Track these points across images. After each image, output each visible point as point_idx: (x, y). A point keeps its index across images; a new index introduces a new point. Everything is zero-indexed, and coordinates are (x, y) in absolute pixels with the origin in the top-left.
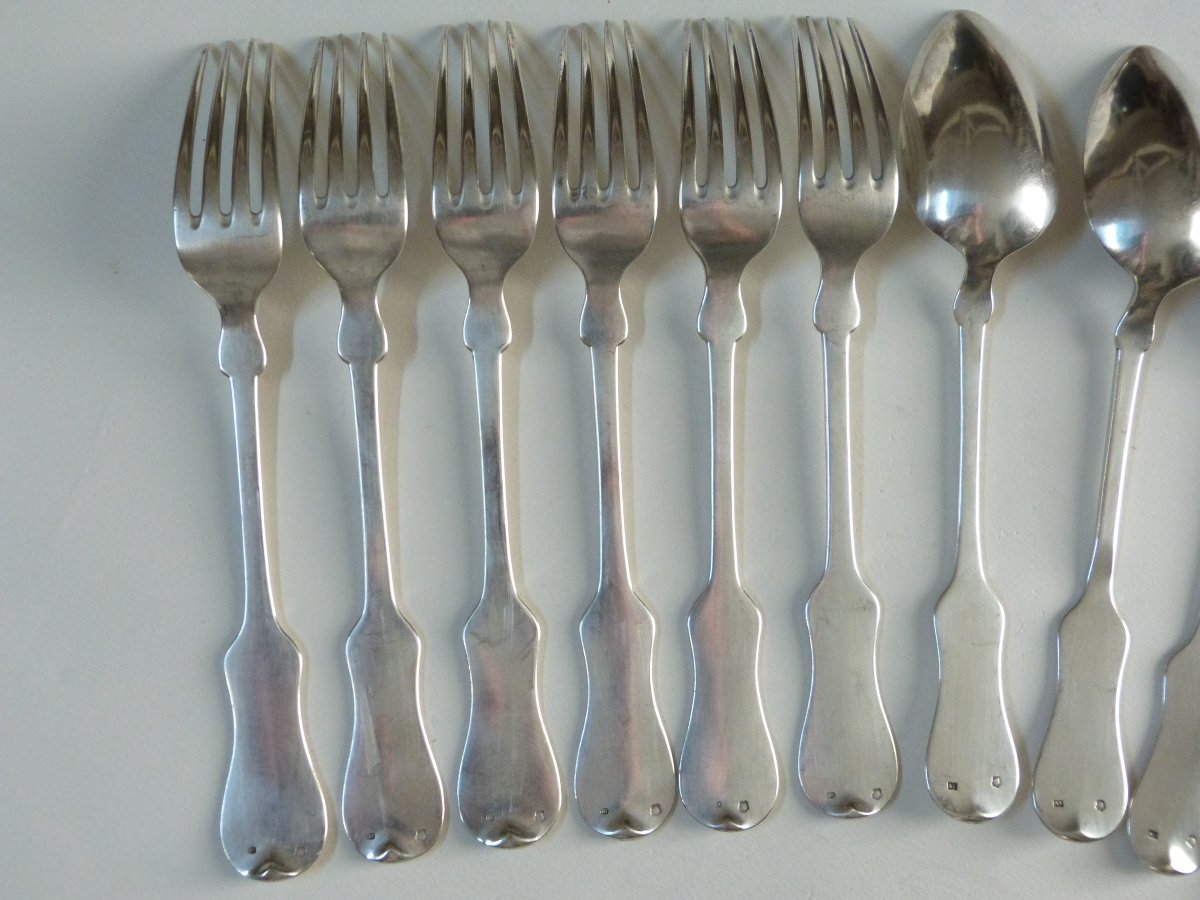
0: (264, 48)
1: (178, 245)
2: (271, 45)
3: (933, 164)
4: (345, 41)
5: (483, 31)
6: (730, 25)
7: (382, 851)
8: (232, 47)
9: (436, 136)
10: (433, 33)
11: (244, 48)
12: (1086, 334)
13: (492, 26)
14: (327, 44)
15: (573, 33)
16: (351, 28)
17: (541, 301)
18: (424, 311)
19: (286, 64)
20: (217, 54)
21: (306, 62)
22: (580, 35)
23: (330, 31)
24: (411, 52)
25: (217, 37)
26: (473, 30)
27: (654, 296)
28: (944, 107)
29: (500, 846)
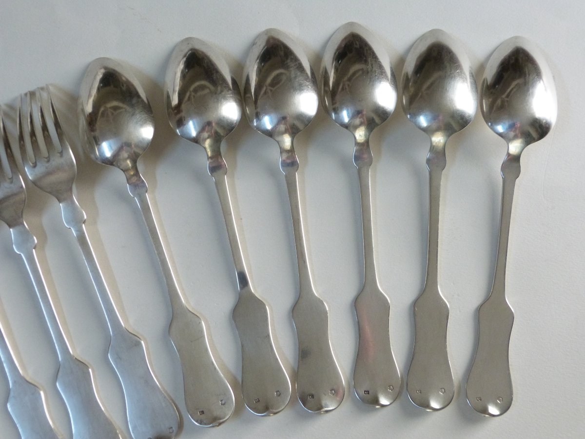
3: (97, 134)
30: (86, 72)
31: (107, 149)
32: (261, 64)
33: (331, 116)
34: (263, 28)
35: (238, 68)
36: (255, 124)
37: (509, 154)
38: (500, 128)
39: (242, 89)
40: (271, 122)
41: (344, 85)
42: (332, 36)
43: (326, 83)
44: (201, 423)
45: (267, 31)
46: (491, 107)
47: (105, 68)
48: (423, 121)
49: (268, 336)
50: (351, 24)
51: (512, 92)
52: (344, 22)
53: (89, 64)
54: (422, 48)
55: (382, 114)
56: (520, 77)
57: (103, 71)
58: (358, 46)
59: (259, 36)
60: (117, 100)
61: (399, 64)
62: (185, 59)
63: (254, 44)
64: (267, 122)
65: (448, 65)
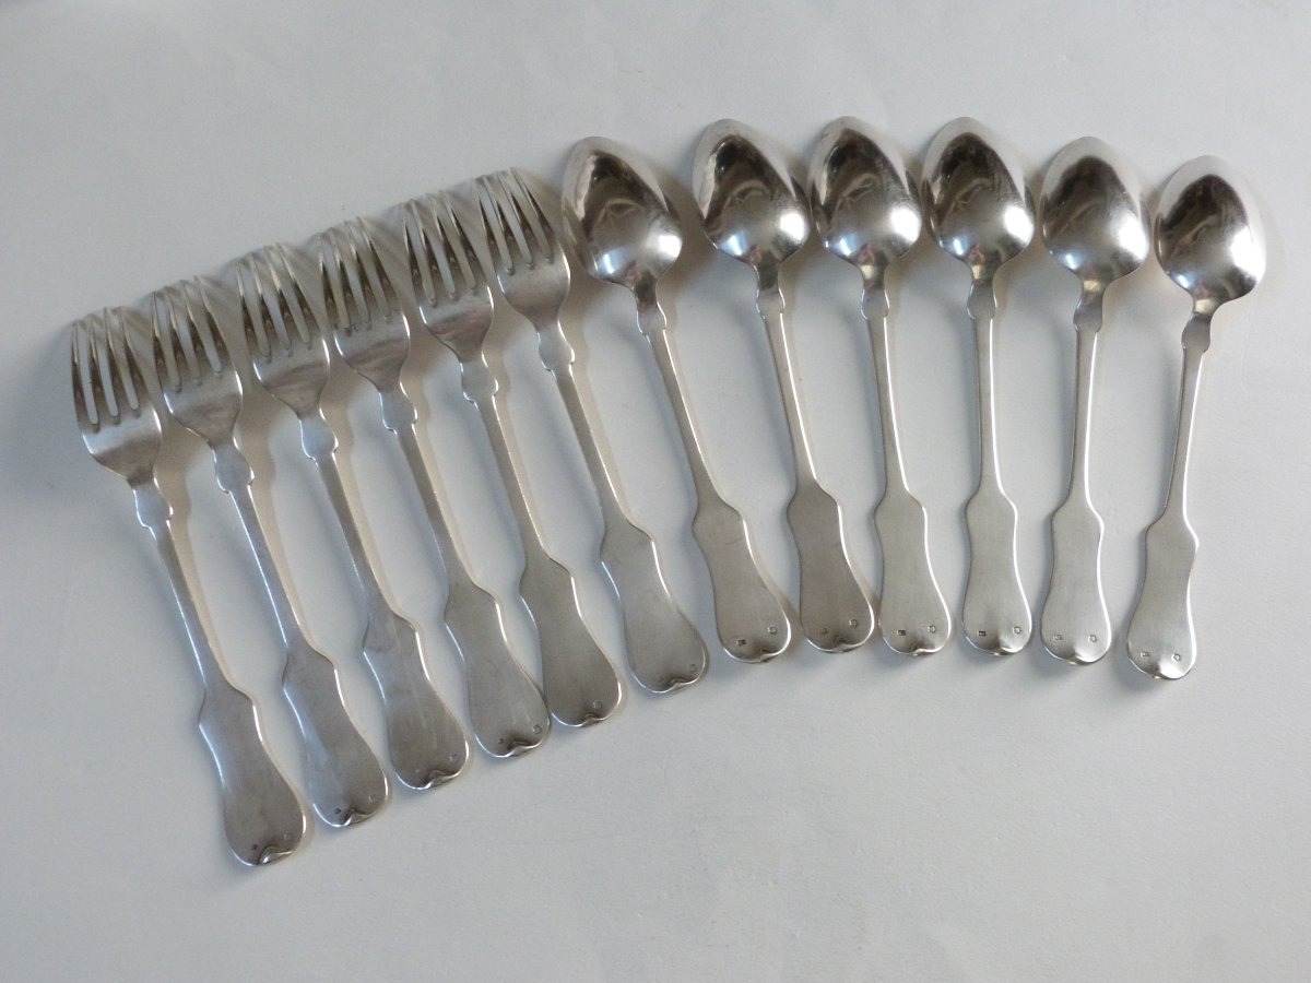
0: (115, 311)
1: (91, 452)
2: (120, 308)
3: (595, 243)
4: (170, 290)
5: (263, 254)
6: (430, 196)
7: (346, 820)
8: (93, 317)
9: (246, 330)
10: (230, 265)
11: (101, 315)
12: (740, 316)
13: (268, 249)
14: (158, 295)
15: (325, 236)
16: (171, 280)
17: (352, 414)
18: (274, 444)
19: (135, 317)
20: (83, 324)
21: (146, 311)
22: (330, 236)
23: (158, 286)
24: (217, 283)
25: (80, 313)
26: (255, 256)
27: (430, 386)
28: (593, 207)
29: (432, 786)
30: (571, 155)
31: (608, 263)
32: (832, 170)
33: (937, 242)
34: (835, 115)
35: (800, 169)
36: (827, 246)
37: (1195, 312)
38: (1184, 281)
39: (808, 193)
40: (849, 246)
41: (957, 204)
42: (936, 134)
43: (930, 197)
44: (740, 655)
45: (842, 120)
46: (1169, 251)
47: (597, 153)
48: (1071, 261)
49: (840, 544)
50: (964, 120)
51: (1200, 235)
52: (955, 116)
53: (575, 146)
54: (1071, 160)
55: (1012, 246)
56: (1213, 213)
57: (593, 158)
58: (973, 152)
59: (830, 125)
60: (622, 195)
61: (1036, 180)
62: (715, 155)
63: (822, 136)
64: (845, 246)
65: (1108, 189)
